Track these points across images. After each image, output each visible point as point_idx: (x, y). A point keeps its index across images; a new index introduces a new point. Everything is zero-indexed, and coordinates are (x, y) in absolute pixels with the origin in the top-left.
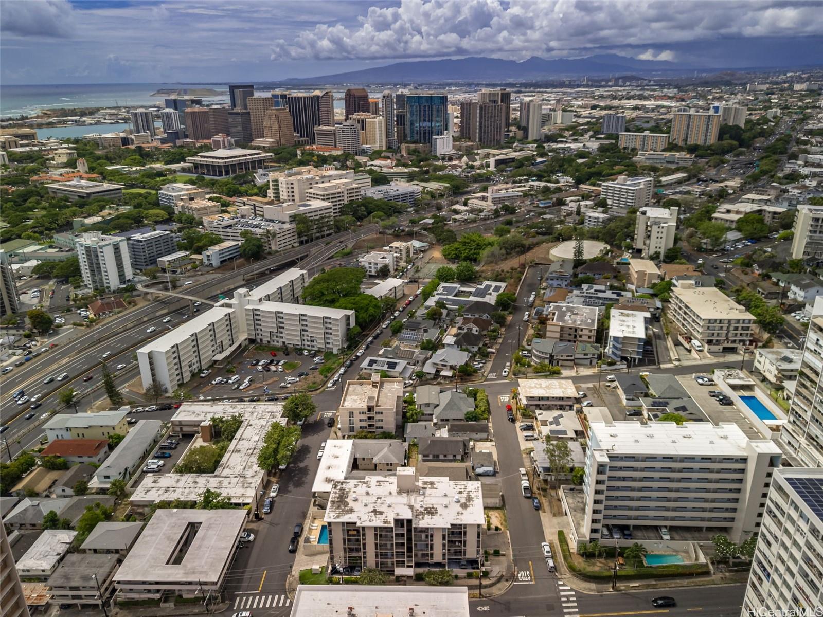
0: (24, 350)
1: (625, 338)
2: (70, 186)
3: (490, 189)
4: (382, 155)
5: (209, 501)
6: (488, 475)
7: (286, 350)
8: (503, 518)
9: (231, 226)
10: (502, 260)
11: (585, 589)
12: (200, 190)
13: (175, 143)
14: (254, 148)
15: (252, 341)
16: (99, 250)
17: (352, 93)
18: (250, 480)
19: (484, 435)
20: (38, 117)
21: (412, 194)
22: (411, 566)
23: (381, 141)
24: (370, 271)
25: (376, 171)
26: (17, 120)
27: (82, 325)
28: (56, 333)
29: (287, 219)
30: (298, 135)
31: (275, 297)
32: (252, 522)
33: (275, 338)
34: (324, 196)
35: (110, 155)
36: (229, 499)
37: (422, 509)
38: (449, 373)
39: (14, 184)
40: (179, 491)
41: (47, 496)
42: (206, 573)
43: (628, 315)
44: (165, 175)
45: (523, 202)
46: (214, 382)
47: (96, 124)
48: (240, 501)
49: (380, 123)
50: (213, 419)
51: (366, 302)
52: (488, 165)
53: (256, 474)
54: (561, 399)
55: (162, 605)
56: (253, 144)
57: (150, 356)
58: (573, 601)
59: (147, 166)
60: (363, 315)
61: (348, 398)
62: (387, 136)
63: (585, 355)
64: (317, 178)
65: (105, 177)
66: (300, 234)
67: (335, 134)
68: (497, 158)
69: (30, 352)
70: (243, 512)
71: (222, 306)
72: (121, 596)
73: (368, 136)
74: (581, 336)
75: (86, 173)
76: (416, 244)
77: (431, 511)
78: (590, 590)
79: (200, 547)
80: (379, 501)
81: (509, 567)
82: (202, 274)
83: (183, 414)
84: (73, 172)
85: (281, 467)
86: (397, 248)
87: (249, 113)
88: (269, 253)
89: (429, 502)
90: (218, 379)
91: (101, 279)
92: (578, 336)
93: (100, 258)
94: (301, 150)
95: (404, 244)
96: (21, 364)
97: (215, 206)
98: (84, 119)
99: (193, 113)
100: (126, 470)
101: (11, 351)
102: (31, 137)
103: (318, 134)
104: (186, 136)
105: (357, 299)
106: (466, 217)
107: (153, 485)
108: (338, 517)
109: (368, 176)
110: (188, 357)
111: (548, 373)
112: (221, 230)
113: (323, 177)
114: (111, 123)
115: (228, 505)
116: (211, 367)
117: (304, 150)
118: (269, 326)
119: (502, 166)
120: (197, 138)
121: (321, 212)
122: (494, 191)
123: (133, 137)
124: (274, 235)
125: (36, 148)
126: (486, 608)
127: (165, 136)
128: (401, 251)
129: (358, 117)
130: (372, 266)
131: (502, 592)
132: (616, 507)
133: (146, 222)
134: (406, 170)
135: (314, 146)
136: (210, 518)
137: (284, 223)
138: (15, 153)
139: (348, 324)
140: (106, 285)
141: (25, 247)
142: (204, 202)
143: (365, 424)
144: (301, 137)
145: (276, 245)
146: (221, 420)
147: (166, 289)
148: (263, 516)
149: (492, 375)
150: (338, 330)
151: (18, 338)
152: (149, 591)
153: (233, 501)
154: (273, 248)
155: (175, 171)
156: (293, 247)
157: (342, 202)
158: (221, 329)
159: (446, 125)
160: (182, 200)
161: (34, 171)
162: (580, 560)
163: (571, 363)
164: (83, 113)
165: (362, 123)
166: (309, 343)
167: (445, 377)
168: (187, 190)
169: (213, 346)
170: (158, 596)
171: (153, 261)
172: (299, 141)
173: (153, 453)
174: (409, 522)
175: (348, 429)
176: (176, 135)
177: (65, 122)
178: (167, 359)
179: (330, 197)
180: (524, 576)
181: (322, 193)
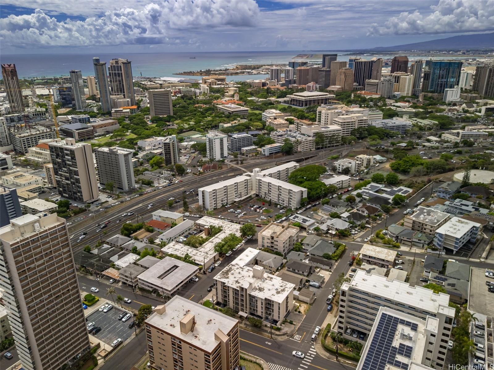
0: (170, 181)
1: (446, 235)
2: (226, 107)
3: (466, 128)
4: (405, 99)
5: (187, 259)
6: (315, 287)
7: (270, 203)
8: (308, 308)
9: (282, 135)
10: (423, 175)
11: (323, 354)
12: (282, 114)
13: (288, 87)
14: (327, 92)
15: (257, 195)
16: (214, 140)
17: (397, 59)
18: (208, 255)
19: (328, 268)
20: (233, 69)
21: (404, 126)
22: (247, 313)
23: (408, 90)
24: (339, 170)
25: (393, 110)
26: (224, 71)
27: (196, 174)
28: (185, 176)
29: (312, 135)
30: (357, 84)
31: (275, 175)
32: (201, 274)
33: (267, 196)
34: (342, 123)
35: (253, 92)
36: (195, 260)
37: (257, 288)
38: (334, 233)
39: (206, 103)
40: (180, 251)
41: (141, 241)
42: (168, 286)
43: (462, 222)
44: (274, 104)
45: (486, 139)
46: (229, 211)
47: (257, 74)
48: (199, 263)
49: (410, 79)
50: (211, 226)
51: (317, 186)
52: (480, 112)
53: (213, 254)
54: (383, 260)
55: (152, 294)
56: (329, 89)
57: (203, 192)
58: (312, 357)
59: (268, 99)
60: (313, 193)
61: (267, 230)
62: (414, 87)
63: (419, 240)
64: (344, 112)
65: (246, 103)
66: (317, 143)
67: (378, 85)
68: (488, 106)
69: (171, 182)
70: (197, 268)
71: (247, 175)
72: (140, 286)
73: (400, 87)
74: (425, 229)
75: (237, 100)
76: (378, 157)
77: (261, 290)
78: (325, 355)
79: (173, 275)
80: (242, 278)
81: (293, 331)
82: (258, 159)
83: (202, 221)
84: (231, 100)
85: (227, 255)
86: (361, 158)
87: (330, 71)
88: (296, 152)
89: (263, 285)
90: (232, 210)
91: (213, 154)
92: (423, 229)
93: (214, 144)
94: (354, 94)
95: (368, 157)
96: (166, 187)
97: (286, 123)
98: (253, 71)
99: (300, 70)
100: (171, 238)
101: (165, 181)
102: (223, 80)
103: (367, 84)
104: (295, 83)
105: (314, 183)
106: (433, 145)
107: (172, 246)
108: (220, 278)
109: (381, 113)
110: (220, 196)
111: (392, 246)
112: (276, 137)
113: (347, 112)
114: (265, 74)
115: (193, 263)
116: (232, 204)
117: (356, 94)
118: (264, 189)
119: (490, 113)
120: (300, 84)
121: (334, 132)
122: (469, 130)
123: (268, 82)
124: (301, 143)
125: (223, 86)
126: (270, 344)
127: (284, 82)
128: (363, 160)
129: (396, 75)
130: (341, 167)
131: (282, 340)
132: (358, 320)
133: (252, 128)
134: (414, 110)
135: (363, 92)
136: (183, 266)
137: (310, 136)
138: (213, 88)
139: (302, 196)
140: (214, 158)
141: (194, 135)
142: (282, 121)
143: (269, 245)
144: (359, 85)
145: (301, 148)
146: (214, 227)
147: (237, 164)
148: (207, 273)
149: (359, 240)
150: (295, 198)
151: (169, 175)
152: (149, 286)
153: (197, 262)
154: (299, 149)
155: (280, 102)
156: (311, 150)
157: (353, 127)
158: (241, 186)
159: (458, 82)
160: (270, 119)
161: (217, 98)
162: (330, 341)
163: (410, 244)
164: (254, 68)
165: (397, 79)
166: (282, 202)
167: (331, 234)
168: (276, 113)
169: (236, 194)
170: (151, 289)
171: (240, 149)
172: (356, 88)
173: (184, 235)
174: (246, 290)
175: (261, 245)
176: (290, 82)
177: (243, 73)
178: (210, 195)
179: (346, 124)
180: (297, 337)
181: (341, 121)
